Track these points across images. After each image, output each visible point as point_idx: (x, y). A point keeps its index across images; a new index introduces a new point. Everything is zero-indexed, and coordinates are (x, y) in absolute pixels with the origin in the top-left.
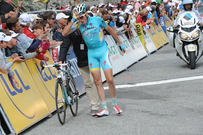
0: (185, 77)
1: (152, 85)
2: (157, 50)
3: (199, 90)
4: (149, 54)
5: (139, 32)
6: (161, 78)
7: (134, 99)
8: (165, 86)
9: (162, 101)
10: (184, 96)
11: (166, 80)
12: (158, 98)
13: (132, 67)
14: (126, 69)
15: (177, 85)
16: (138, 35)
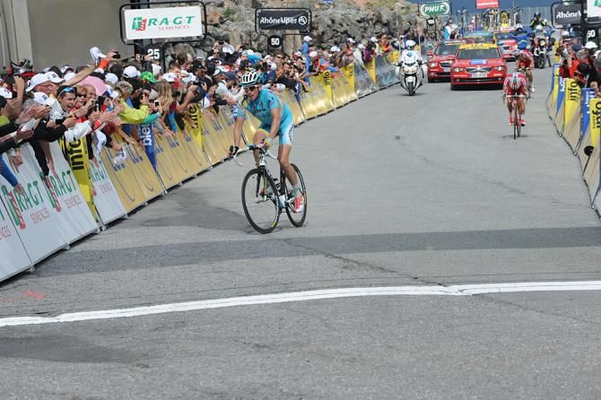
0: (205, 299)
1: (109, 319)
2: (126, 217)
3: (243, 337)
4: (104, 228)
5: (76, 160)
6: (136, 300)
7: (49, 360)
8: (148, 324)
9: (135, 367)
10: (200, 354)
11: (149, 304)
12: (124, 357)
13: (49, 263)
14: (31, 270)
15: (180, 320)
16: (74, 169)
